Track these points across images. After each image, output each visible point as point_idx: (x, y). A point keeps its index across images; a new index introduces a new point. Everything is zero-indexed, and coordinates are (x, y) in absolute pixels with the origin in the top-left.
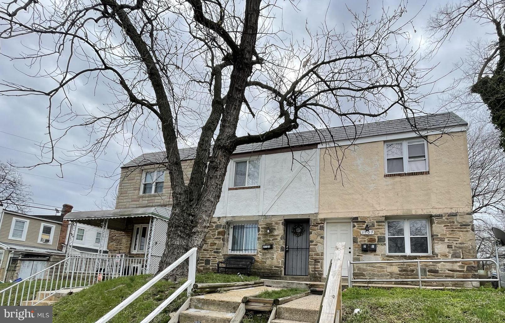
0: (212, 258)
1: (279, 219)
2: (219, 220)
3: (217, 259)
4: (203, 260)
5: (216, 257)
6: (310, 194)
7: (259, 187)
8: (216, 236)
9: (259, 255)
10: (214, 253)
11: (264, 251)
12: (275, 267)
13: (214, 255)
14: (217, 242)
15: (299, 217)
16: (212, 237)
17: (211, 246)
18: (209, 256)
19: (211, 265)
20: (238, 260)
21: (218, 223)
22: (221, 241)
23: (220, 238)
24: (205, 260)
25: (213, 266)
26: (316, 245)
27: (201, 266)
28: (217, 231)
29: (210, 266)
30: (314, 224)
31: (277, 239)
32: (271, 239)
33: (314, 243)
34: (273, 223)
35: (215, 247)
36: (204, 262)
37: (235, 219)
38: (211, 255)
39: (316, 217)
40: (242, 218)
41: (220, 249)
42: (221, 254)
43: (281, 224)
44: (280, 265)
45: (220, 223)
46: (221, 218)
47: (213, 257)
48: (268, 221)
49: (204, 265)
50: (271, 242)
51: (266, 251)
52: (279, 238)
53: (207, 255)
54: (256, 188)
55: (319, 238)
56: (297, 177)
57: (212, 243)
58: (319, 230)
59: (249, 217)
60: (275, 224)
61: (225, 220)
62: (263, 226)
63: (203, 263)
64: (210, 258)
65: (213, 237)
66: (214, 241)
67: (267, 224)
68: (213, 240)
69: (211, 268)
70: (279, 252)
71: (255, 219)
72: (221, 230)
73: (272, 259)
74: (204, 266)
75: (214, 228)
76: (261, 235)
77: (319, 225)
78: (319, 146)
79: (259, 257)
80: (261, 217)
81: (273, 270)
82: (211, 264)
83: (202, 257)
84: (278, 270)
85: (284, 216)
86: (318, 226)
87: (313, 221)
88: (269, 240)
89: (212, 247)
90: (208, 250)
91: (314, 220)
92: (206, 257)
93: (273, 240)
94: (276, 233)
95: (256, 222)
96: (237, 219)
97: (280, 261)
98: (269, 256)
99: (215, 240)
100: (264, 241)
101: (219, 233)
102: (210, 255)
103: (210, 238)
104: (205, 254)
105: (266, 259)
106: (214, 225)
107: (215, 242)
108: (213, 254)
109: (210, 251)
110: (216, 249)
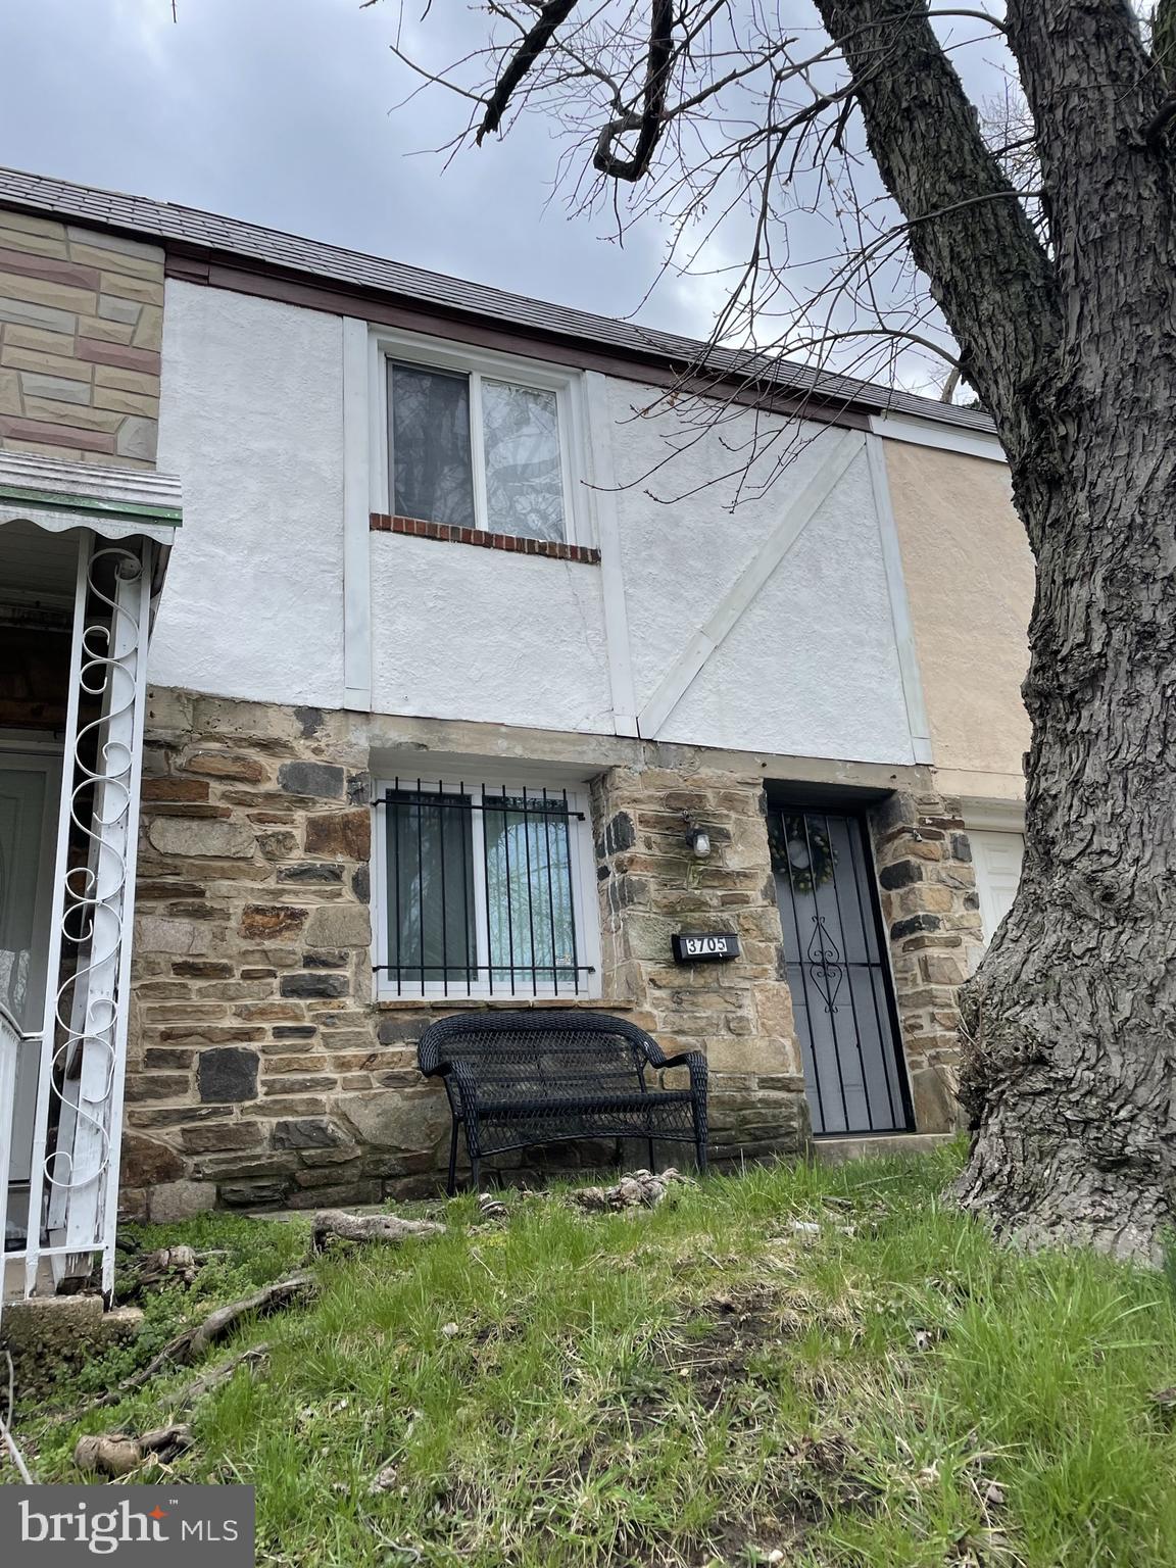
0: (269, 1040)
1: (737, 776)
2: (308, 733)
3: (315, 1041)
4: (180, 1060)
5: (308, 1032)
6: (873, 657)
7: (591, 557)
8: (297, 858)
9: (647, 1007)
10: (284, 994)
11: (678, 978)
12: (768, 1083)
13: (284, 1012)
14: (305, 899)
15: (841, 778)
16: (260, 862)
17: (251, 932)
18: (231, 1023)
19: (261, 1099)
20: (505, 1044)
21: (308, 757)
22: (348, 894)
23: (335, 875)
24: (204, 1057)
25: (289, 1108)
26: (954, 943)
27: (164, 1118)
28: (300, 815)
29: (261, 1110)
30: (922, 822)
31: (745, 900)
32: (713, 896)
33: (941, 933)
34: (709, 794)
35: (297, 944)
36: (190, 1074)
37: (444, 741)
38: (263, 1013)
39: (926, 785)
40: (502, 744)
41: (341, 961)
42: (351, 1005)
43: (754, 806)
44: (792, 1072)
45: (317, 751)
46: (332, 724)
47: (279, 1033)
48: (674, 777)
49: (189, 1100)
50: (713, 915)
51: (691, 977)
52: (755, 891)
53: (219, 1012)
54: (574, 558)
55: (959, 909)
56: (796, 548)
57: (258, 910)
58: (951, 862)
59: (555, 740)
60: (719, 805)
61: (360, 739)
62: (650, 809)
63: (181, 1085)
64: (247, 1035)
65: (270, 857)
66: (282, 892)
67: (672, 799)
68: (272, 883)
69: (267, 1124)
70: (771, 982)
71: (592, 757)
72: (338, 806)
73: (737, 1029)
74: (188, 1115)
75: (271, 786)
76: (646, 865)
77: (947, 834)
78: (877, 424)
79: (656, 1018)
80: (627, 751)
81: (750, 1105)
82: (261, 1089)
83: (167, 1036)
84: (788, 1104)
85: (765, 761)
86: (940, 837)
87: (913, 805)
88: (700, 905)
89: (268, 944)
90: (223, 971)
91: (921, 802)
92: (207, 1036)
93: (726, 902)
94: (733, 861)
95: (597, 780)
96: (462, 744)
97: (788, 1043)
98: (710, 1008)
99: (289, 885)
100: (671, 911)
101: (321, 834)
102: (245, 1013)
103: (234, 865)
104: (196, 1000)
105: (699, 1032)
106: (272, 766)
107: (289, 901)
108: (277, 999)
109: (246, 975)
110: (310, 961)
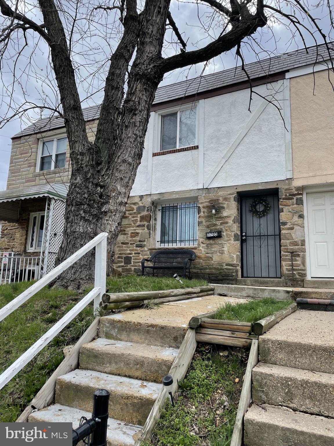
0: (134, 255)
1: (229, 193)
2: (141, 200)
3: (140, 255)
4: (121, 258)
5: (139, 253)
6: (276, 150)
7: (196, 147)
8: (138, 223)
9: (201, 248)
10: (136, 247)
11: (208, 242)
12: (227, 265)
13: (136, 250)
14: (139, 231)
15: (260, 188)
16: (133, 225)
17: (132, 237)
18: (129, 252)
19: (132, 264)
20: (171, 256)
21: (141, 205)
22: (146, 229)
23: (144, 226)
24: (125, 257)
25: (136, 266)
26: (292, 229)
27: (119, 267)
28: (139, 216)
29: (132, 266)
30: (286, 195)
31: (227, 223)
32: (218, 223)
33: (288, 226)
34: (221, 199)
35: (138, 238)
36: (123, 260)
37: (163, 197)
38: (133, 250)
39: (289, 184)
40: (174, 195)
41: (144, 241)
42: (146, 249)
43: (232, 199)
44: (235, 262)
45: (142, 203)
46: (145, 197)
47: (135, 253)
48: (212, 196)
49: (123, 264)
50: (218, 227)
51: (211, 241)
52: (230, 221)
53: (127, 250)
54: (192, 149)
55: (296, 218)
56: (254, 126)
57: (132, 233)
58: (295, 206)
59: (184, 193)
60: (223, 200)
61: (149, 200)
62: (205, 204)
63: (121, 262)
64: (130, 254)
65: (134, 224)
66: (135, 230)
67: (211, 201)
68: (135, 228)
69: (133, 268)
70: (232, 242)
71: (193, 195)
72: (145, 213)
73: (222, 253)
74: (123, 266)
75: (135, 211)
76: (203, 217)
77: (295, 198)
78: (288, 75)
79: (202, 251)
80: (201, 192)
81: (223, 269)
82: (132, 263)
83: (120, 254)
84: (233, 269)
85: (236, 187)
86: (292, 199)
87: (284, 191)
88: (215, 225)
89: (134, 239)
90: (128, 243)
91: (286, 190)
92: (125, 254)
93: (221, 224)
94: (225, 214)
95: (195, 199)
96: (167, 197)
97: (235, 256)
98: (216, 248)
99: (137, 228)
100: (208, 227)
101: (142, 218)
102: (130, 250)
103: (129, 225)
104: (124, 248)
105: (212, 253)
106: (135, 207)
107: (137, 231)
108: (135, 248)
109: (131, 244)
110: (140, 241)
